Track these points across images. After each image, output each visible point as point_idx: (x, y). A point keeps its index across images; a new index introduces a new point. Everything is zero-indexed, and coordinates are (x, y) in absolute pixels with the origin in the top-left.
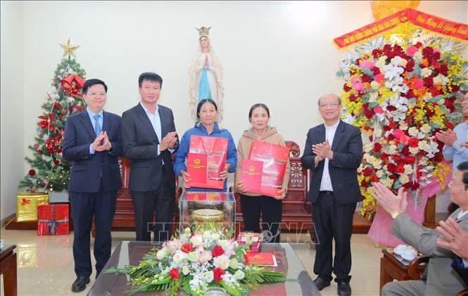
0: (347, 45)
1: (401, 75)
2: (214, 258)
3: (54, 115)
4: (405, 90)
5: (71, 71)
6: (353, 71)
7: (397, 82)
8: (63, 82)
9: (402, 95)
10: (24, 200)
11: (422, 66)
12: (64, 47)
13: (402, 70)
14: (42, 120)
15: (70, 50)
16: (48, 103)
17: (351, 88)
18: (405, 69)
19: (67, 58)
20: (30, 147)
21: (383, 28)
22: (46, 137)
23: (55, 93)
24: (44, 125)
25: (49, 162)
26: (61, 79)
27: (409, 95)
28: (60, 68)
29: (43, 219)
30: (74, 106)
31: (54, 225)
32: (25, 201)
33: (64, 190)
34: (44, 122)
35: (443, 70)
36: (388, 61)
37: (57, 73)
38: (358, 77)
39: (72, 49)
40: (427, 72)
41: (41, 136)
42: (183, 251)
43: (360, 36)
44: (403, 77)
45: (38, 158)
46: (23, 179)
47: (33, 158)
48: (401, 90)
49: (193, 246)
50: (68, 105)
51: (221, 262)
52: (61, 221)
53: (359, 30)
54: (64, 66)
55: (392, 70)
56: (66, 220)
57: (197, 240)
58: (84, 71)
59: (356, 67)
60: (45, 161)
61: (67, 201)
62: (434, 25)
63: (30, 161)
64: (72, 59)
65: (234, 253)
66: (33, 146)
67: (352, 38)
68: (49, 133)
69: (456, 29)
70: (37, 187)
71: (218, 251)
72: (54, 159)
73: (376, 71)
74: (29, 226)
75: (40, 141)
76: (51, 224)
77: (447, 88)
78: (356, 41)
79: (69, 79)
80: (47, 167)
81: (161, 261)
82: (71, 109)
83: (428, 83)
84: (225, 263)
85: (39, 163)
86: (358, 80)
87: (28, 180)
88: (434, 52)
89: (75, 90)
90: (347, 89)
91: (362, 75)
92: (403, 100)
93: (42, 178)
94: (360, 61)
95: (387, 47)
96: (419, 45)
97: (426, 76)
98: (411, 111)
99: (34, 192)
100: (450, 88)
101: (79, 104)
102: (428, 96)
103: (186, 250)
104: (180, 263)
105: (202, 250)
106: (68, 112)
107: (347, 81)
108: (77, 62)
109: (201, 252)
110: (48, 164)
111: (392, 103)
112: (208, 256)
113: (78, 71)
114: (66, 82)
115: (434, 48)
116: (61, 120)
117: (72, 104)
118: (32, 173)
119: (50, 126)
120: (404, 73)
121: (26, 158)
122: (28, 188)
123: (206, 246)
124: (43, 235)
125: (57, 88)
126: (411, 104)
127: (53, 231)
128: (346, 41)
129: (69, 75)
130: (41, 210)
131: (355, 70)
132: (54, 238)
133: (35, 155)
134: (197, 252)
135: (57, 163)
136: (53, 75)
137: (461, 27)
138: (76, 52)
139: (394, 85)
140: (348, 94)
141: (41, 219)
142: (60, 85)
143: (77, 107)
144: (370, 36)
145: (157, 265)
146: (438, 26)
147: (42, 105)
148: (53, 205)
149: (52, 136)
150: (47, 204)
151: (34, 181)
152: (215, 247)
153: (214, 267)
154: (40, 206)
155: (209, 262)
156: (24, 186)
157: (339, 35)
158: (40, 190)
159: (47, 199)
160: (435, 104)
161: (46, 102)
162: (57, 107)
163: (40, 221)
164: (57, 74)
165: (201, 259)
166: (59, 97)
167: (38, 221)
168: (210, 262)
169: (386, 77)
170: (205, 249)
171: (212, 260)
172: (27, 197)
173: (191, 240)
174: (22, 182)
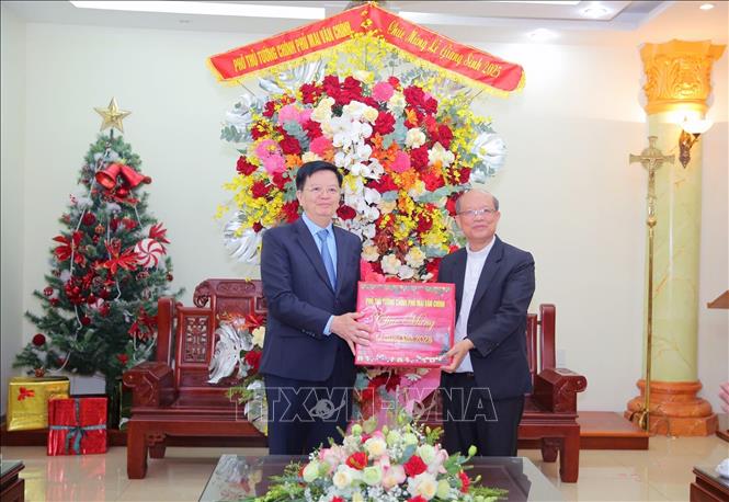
0: (241, 73)
1: (367, 141)
2: (409, 479)
3: (83, 235)
4: (377, 172)
5: (114, 156)
6: (261, 129)
7: (359, 154)
8: (100, 176)
9: (370, 183)
10: (23, 391)
11: (409, 126)
12: (102, 114)
13: (368, 131)
14: (59, 244)
15: (114, 120)
16: (72, 214)
17: (255, 168)
18: (373, 127)
19: (107, 133)
20: (36, 293)
21: (318, 43)
22: (66, 276)
23: (84, 196)
24: (63, 253)
25: (72, 321)
26: (96, 170)
27: (383, 185)
28: (93, 152)
29: (59, 425)
30: (120, 219)
31: (79, 436)
32: (24, 393)
33: (98, 373)
34: (62, 247)
35: (443, 136)
36: (337, 111)
37: (89, 160)
38: (271, 143)
39: (117, 117)
40: (416, 137)
41: (59, 274)
42: (351, 466)
43: (268, 54)
44: (372, 145)
45: (51, 312)
46: (20, 353)
47: (41, 313)
48: (367, 171)
49: (370, 457)
50: (109, 218)
51: (422, 486)
52: (92, 428)
53: (269, 43)
54: (101, 149)
55: (349, 128)
56: (101, 427)
57: (375, 446)
58: (138, 157)
59: (266, 121)
60: (64, 320)
61: (103, 392)
62: (422, 45)
63: (35, 320)
64: (115, 136)
65: (443, 471)
66: (42, 292)
67: (252, 60)
68: (72, 268)
69: (462, 56)
70: (48, 367)
71: (415, 466)
72: (81, 315)
73: (313, 129)
74: (32, 439)
75: (54, 281)
76: (73, 434)
77: (451, 173)
78: (262, 66)
79: (111, 171)
80: (67, 331)
81: (311, 486)
82: (114, 225)
83: (419, 159)
84: (429, 488)
85: (51, 323)
86: (273, 148)
87: (32, 354)
88: (426, 98)
89: (122, 192)
90: (245, 167)
91: (281, 138)
92: (372, 195)
93: (57, 350)
94: (277, 107)
95: (331, 81)
96: (394, 81)
97: (416, 146)
98: (388, 218)
99: (41, 375)
100: (457, 174)
101: (128, 217)
102: (419, 189)
103: (357, 464)
104: (346, 487)
105: (387, 463)
106: (109, 231)
107: (245, 152)
108: (126, 141)
109: (386, 468)
110: (70, 324)
111: (349, 202)
112: (398, 474)
113: (129, 157)
114: (106, 176)
115: (425, 90)
116: (95, 245)
117: (116, 216)
118: (39, 341)
119: (75, 256)
120: (373, 135)
121: (28, 315)
122: (32, 368)
123: (394, 457)
124: (57, 454)
125: (89, 186)
126: (386, 203)
127: (76, 446)
128: (239, 63)
129: (112, 163)
130: (55, 409)
131: (265, 127)
132: (77, 459)
133: (45, 307)
134: (377, 466)
135: (86, 322)
136: (81, 163)
137: (470, 55)
138: (124, 122)
139: (353, 162)
140: (249, 181)
141: (54, 424)
142: (94, 181)
143: (126, 222)
144: (293, 57)
145: (302, 493)
146: (430, 49)
147: (60, 216)
148: (77, 400)
149: (78, 274)
150: (65, 396)
151: (42, 356)
152: (411, 459)
153: (409, 495)
154: (55, 401)
155: (400, 485)
156: (23, 364)
157: (223, 51)
158: (54, 372)
159: (66, 388)
160: (431, 207)
161: (68, 212)
162: (88, 220)
163: (53, 427)
164: (89, 163)
165: (386, 481)
166: (91, 203)
167: (48, 429)
168: (403, 485)
169: (335, 144)
170: (392, 462)
171: (406, 482)
172: (29, 385)
173: (364, 445)
174: (19, 357)
